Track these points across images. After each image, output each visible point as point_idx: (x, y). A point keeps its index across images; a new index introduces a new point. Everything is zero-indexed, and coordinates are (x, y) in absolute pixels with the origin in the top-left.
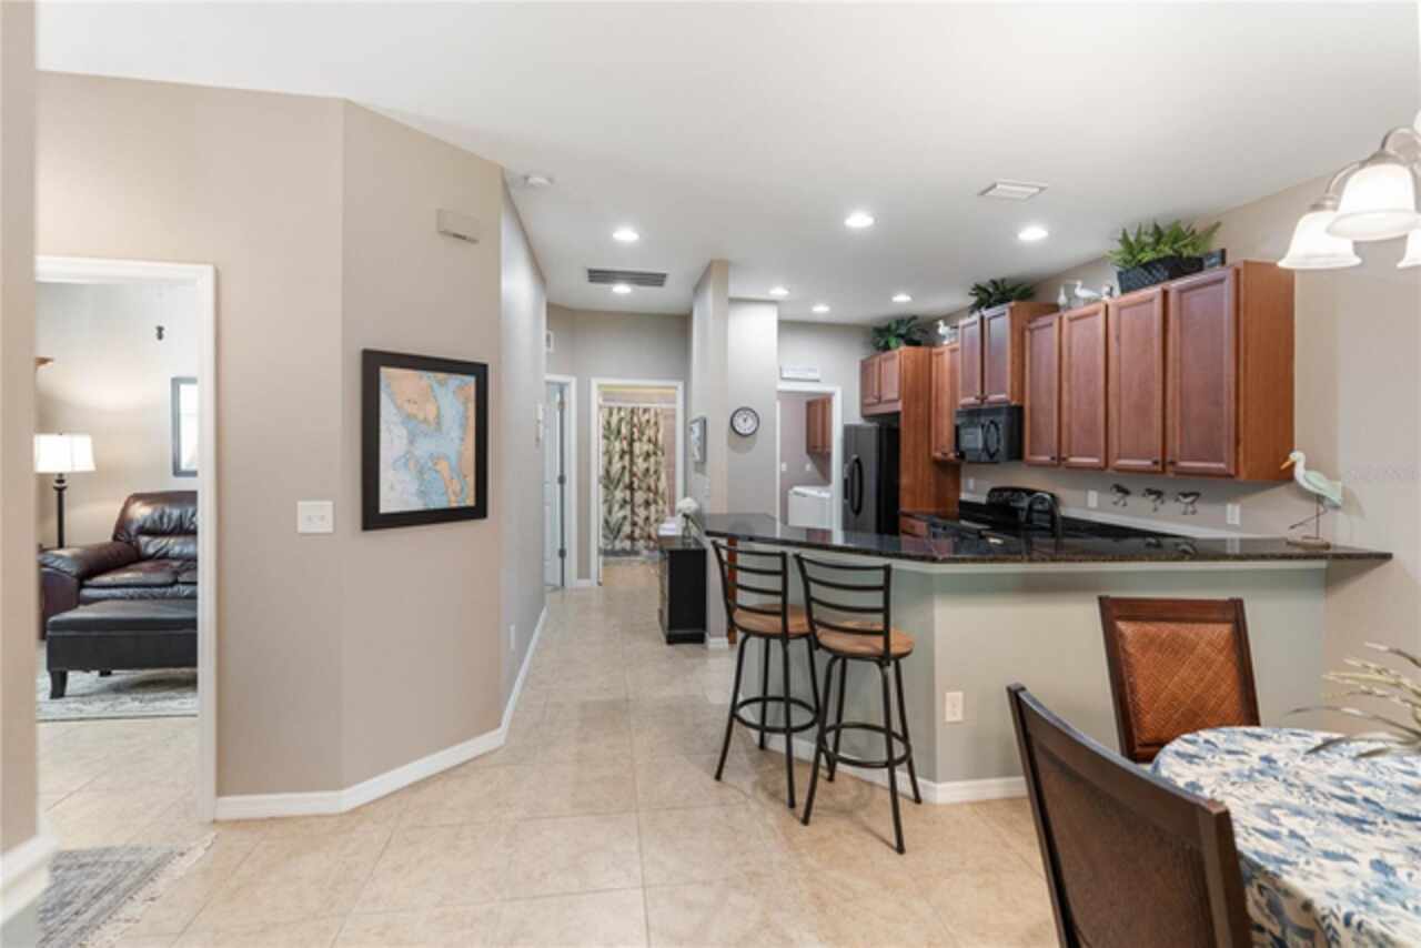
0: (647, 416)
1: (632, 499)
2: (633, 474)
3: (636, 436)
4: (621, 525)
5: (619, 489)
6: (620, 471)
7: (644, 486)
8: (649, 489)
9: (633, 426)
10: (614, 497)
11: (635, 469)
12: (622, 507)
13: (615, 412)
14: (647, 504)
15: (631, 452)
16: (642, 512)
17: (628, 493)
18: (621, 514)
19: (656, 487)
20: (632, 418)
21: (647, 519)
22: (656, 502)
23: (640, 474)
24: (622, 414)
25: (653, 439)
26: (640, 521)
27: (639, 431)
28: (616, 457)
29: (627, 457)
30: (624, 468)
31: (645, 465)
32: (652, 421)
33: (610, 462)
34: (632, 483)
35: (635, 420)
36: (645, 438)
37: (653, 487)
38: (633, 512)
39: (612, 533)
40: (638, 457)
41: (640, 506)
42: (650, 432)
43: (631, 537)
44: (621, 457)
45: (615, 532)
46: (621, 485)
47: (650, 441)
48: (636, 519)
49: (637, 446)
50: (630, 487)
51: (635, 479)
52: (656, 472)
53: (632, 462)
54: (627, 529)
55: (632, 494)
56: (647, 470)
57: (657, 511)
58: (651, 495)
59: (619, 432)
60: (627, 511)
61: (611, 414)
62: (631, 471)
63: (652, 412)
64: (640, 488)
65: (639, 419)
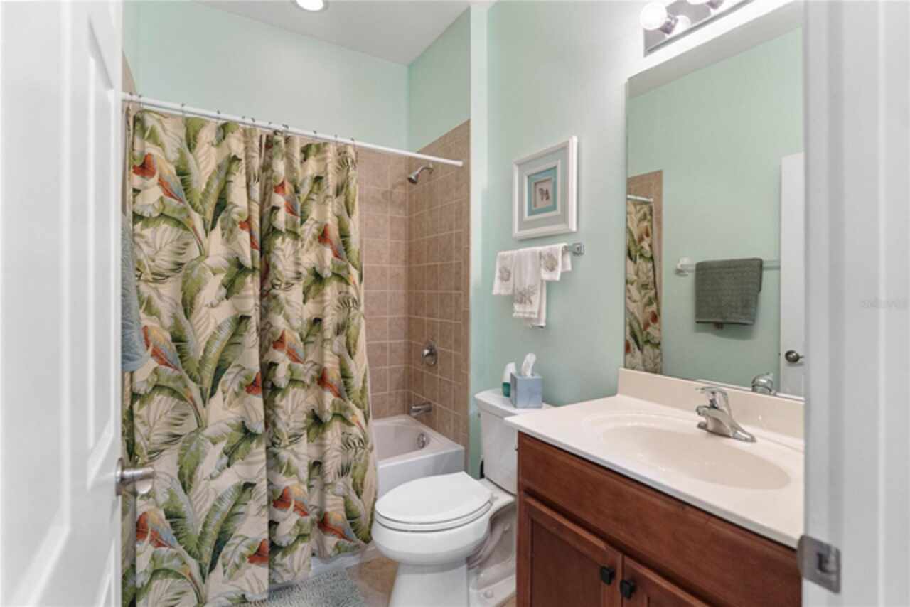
0: (312, 167)
1: (270, 422)
2: (270, 341)
3: (281, 219)
4: (231, 517)
5: (217, 401)
6: (225, 334)
7: (306, 371)
8: (322, 380)
9: (272, 187)
10: (201, 425)
11: (279, 322)
12: (231, 454)
13: (207, 135)
14: (317, 422)
15: (266, 272)
16: (300, 454)
17: (257, 401)
18: (231, 479)
19: (345, 375)
20: (266, 167)
21: (317, 465)
22: (341, 416)
23: (293, 338)
24: (236, 145)
25: (334, 233)
26: (295, 485)
27: (291, 210)
28: (211, 289)
29: (251, 286)
30: (242, 320)
31: (309, 310)
32: (332, 180)
33: (188, 305)
34: (268, 368)
35: (280, 167)
36: (309, 230)
37: (334, 375)
38: (273, 461)
39: (197, 557)
40: (289, 285)
41: (295, 437)
42: (325, 212)
43: (269, 552)
44: (231, 288)
45: (207, 550)
46: (230, 380)
47: (323, 237)
48: (284, 481)
49: (283, 249)
50: (265, 384)
51: (280, 356)
52: (341, 329)
53: (267, 297)
54: (252, 528)
55: (269, 404)
56: (317, 322)
57: (347, 444)
58: (329, 397)
59: (222, 204)
60: (254, 465)
61: (191, 142)
62: (264, 329)
63: (331, 154)
64: (293, 381)
65: (290, 167)
